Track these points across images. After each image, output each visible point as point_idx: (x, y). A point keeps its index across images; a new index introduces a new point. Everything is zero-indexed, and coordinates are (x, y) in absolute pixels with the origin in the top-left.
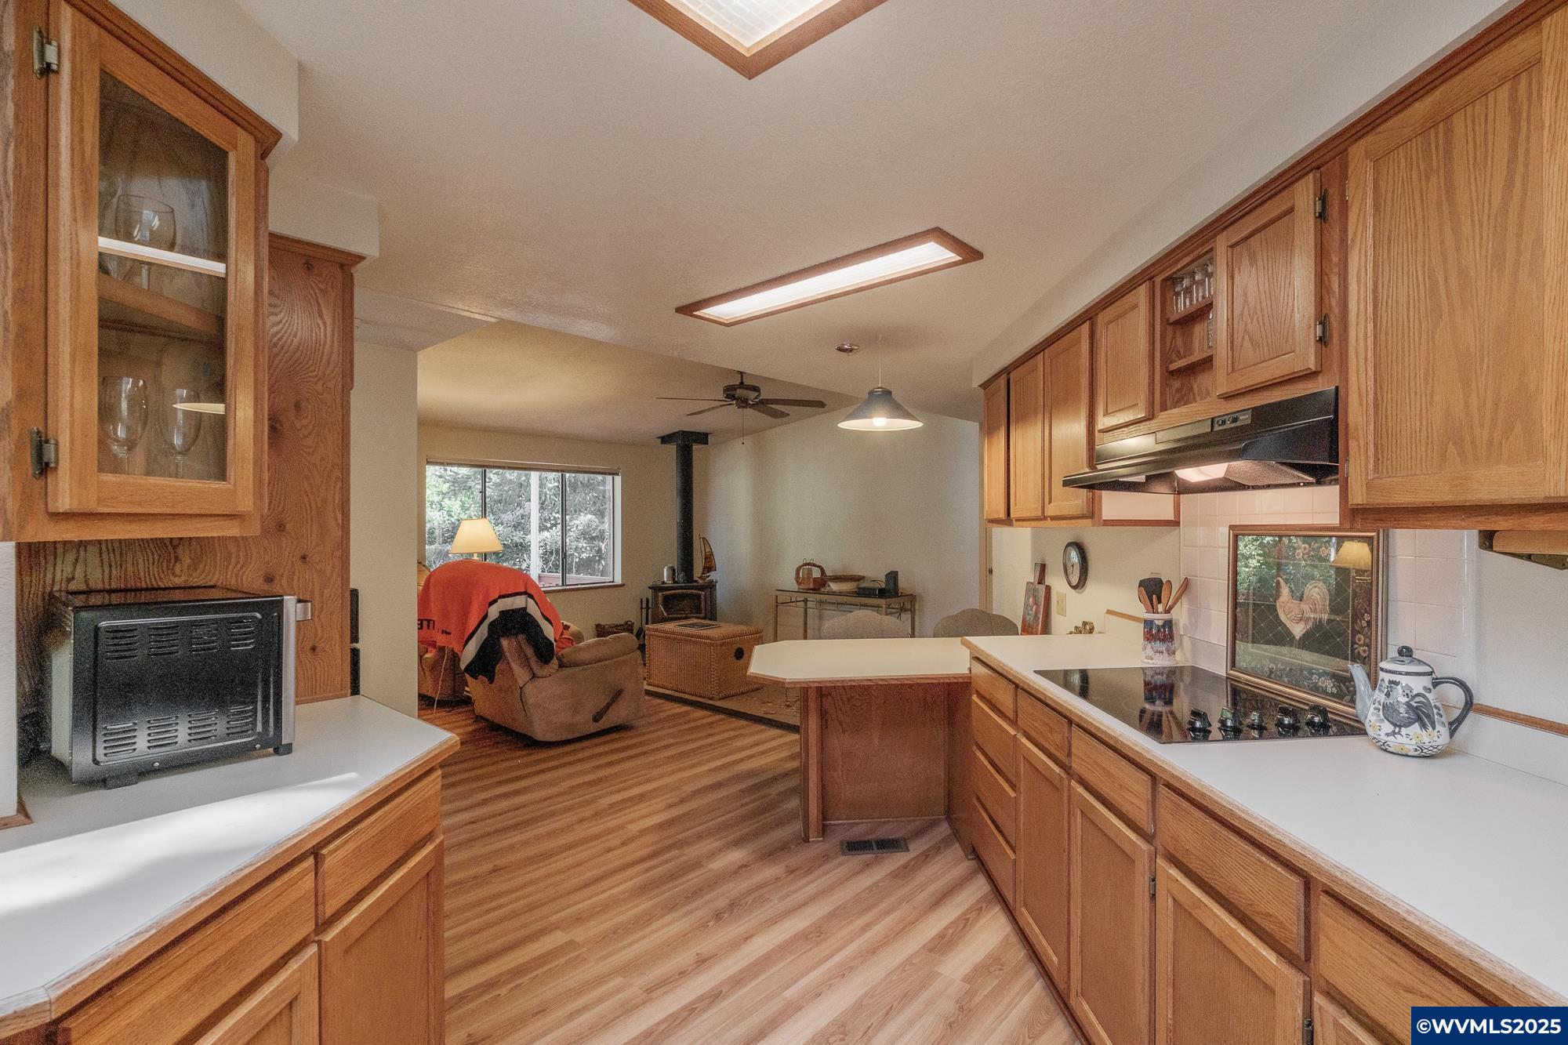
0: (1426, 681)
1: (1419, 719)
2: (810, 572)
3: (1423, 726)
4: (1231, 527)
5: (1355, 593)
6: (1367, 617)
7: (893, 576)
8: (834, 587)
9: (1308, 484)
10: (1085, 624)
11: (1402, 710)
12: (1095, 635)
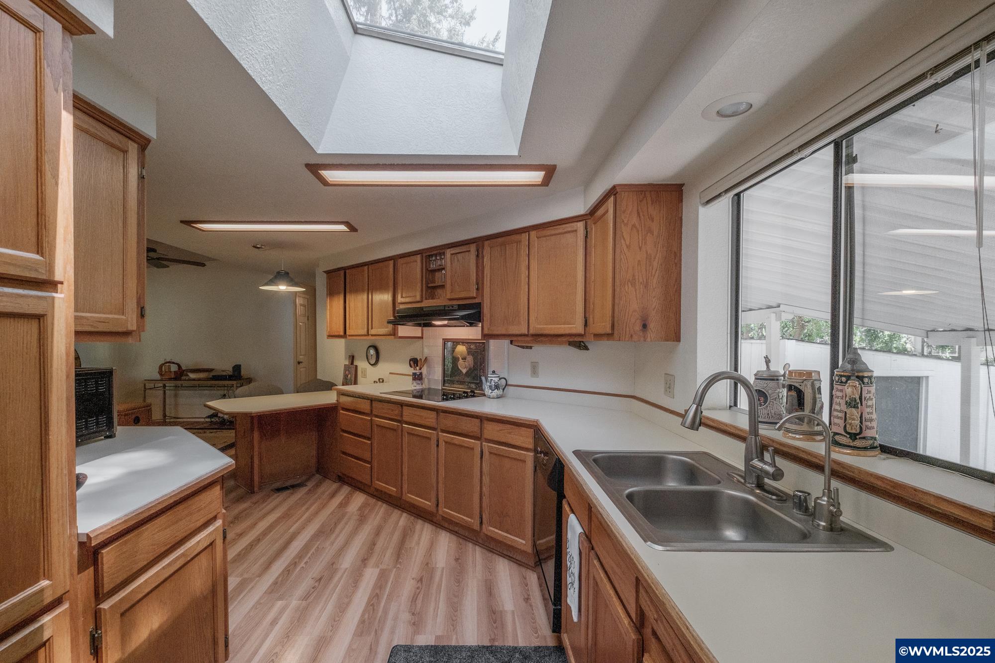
0: (498, 379)
1: (497, 388)
2: (169, 367)
3: (498, 390)
4: (443, 339)
5: (480, 358)
6: (483, 365)
7: (237, 368)
8: (192, 376)
9: (467, 326)
10: (379, 379)
11: (493, 386)
12: (384, 383)
